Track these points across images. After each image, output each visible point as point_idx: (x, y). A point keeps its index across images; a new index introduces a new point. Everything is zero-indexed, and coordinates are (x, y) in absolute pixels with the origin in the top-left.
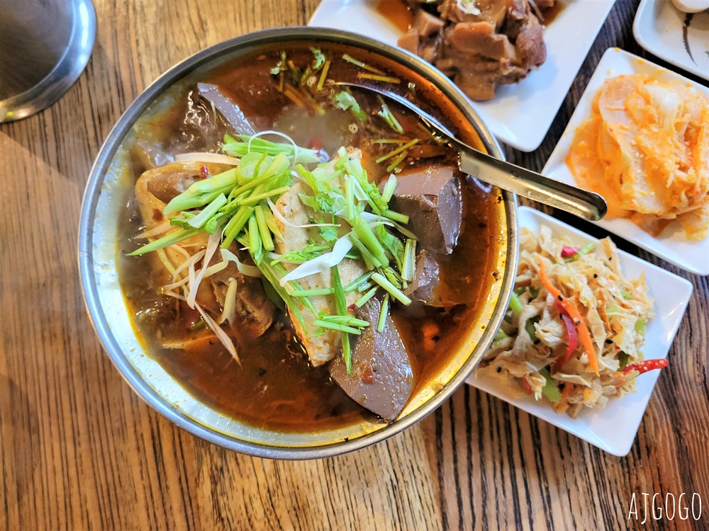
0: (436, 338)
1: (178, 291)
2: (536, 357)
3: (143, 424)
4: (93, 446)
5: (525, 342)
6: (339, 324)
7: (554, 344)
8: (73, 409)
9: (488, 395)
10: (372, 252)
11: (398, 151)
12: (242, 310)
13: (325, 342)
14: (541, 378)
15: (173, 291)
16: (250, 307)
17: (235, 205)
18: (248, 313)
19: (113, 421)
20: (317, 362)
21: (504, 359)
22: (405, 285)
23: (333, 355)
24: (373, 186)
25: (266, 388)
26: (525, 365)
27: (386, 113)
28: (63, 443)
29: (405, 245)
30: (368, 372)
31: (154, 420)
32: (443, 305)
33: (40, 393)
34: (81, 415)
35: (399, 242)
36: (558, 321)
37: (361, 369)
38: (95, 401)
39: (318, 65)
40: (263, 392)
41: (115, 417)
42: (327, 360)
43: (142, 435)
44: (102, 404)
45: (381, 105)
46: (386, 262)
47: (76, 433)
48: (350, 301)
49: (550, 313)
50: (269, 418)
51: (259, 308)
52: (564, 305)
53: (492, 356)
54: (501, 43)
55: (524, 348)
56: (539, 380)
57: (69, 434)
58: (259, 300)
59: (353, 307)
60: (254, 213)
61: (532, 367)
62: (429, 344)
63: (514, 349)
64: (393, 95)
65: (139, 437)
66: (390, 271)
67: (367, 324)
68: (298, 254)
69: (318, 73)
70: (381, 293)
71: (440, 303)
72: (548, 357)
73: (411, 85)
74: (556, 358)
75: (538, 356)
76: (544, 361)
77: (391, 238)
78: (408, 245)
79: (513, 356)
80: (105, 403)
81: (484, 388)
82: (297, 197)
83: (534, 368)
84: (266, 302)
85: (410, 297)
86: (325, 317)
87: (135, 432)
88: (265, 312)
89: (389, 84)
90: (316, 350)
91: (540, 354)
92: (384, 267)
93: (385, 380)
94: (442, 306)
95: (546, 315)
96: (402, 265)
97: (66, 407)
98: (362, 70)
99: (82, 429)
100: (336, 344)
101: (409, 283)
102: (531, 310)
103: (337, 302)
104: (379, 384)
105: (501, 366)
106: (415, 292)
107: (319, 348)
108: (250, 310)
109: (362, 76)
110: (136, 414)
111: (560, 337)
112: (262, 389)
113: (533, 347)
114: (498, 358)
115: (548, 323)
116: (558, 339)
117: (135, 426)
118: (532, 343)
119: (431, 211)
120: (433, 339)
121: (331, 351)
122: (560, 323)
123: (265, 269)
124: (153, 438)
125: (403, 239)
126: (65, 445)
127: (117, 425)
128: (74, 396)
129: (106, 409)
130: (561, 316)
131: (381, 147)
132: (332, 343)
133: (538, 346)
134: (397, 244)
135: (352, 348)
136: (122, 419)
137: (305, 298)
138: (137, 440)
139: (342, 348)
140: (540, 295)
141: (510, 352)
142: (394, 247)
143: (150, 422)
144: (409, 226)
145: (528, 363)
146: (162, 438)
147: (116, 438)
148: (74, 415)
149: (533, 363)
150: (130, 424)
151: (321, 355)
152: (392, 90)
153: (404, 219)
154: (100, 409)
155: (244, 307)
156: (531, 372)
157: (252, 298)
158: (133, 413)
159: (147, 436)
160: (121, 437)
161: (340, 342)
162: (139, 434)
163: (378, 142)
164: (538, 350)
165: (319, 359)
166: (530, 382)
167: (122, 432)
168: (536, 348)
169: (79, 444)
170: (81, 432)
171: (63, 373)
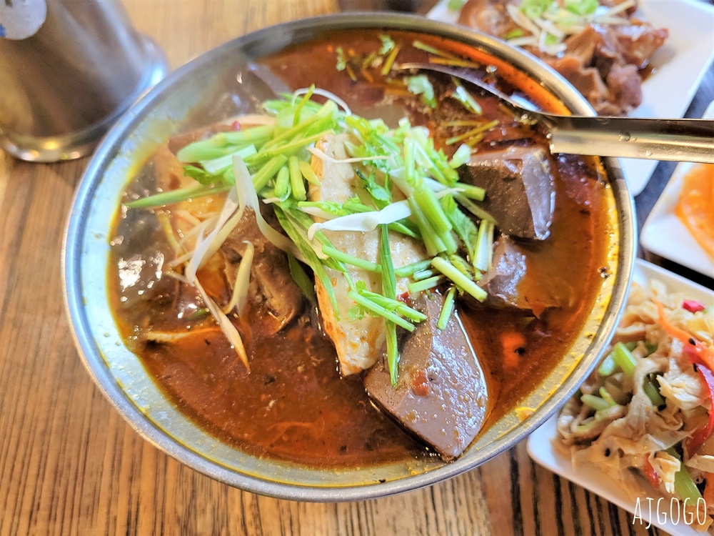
0: (521, 351)
1: (180, 270)
2: (663, 430)
3: (119, 504)
4: (51, 527)
5: (644, 406)
6: (385, 307)
7: (690, 406)
8: (40, 475)
9: (587, 493)
10: (436, 228)
11: (474, 131)
12: (257, 294)
13: (363, 339)
14: (673, 461)
15: (175, 270)
16: (268, 289)
17: (266, 155)
18: (264, 299)
19: (84, 493)
20: (349, 368)
21: (616, 434)
22: (478, 276)
23: (372, 362)
24: (440, 155)
25: (271, 404)
26: (647, 439)
27: (462, 95)
28: (16, 518)
29: (478, 226)
30: (421, 379)
31: (134, 501)
32: (531, 305)
33: (7, 450)
34: (47, 483)
35: (471, 225)
36: (691, 375)
37: (411, 375)
38: (69, 466)
39: (385, 50)
40: (268, 409)
41: (88, 489)
42: (364, 367)
43: (115, 519)
44: (77, 470)
45: (456, 87)
46: (453, 246)
47: (35, 508)
48: (402, 289)
49: (678, 364)
50: (272, 446)
51: (279, 290)
52: (698, 350)
53: (596, 433)
54: (590, 77)
55: (644, 414)
56: (670, 462)
57: (27, 507)
58: (281, 280)
59: (405, 296)
60: (287, 164)
61: (657, 444)
62: (511, 358)
63: (629, 416)
64: (469, 78)
65: (111, 521)
66: (458, 259)
67: (424, 317)
68: (336, 206)
69: (385, 58)
70: (445, 284)
71: (527, 303)
72: (679, 430)
73: (491, 69)
74: (692, 431)
75: (665, 426)
76: (673, 434)
77: (460, 216)
78: (483, 227)
79: (628, 425)
80: (80, 470)
81: (582, 482)
82: (342, 146)
83: (661, 445)
84: (290, 285)
85: (484, 288)
86: (364, 291)
87: (108, 513)
88: (288, 296)
89: (464, 68)
90: (349, 348)
91: (668, 424)
92: (450, 253)
93: (445, 394)
94: (529, 308)
95: (673, 366)
96: (474, 252)
97: (33, 471)
98: (434, 55)
99: (44, 503)
100: (378, 346)
101: (483, 273)
102: (650, 365)
103: (384, 281)
104: (436, 398)
105: (609, 446)
106: (492, 282)
107: (354, 346)
108: (267, 294)
109: (434, 61)
110: (114, 489)
111: (697, 397)
112: (267, 404)
113: (657, 414)
114: (605, 434)
115: (677, 377)
116: (694, 399)
117: (109, 505)
118: (655, 408)
119: (515, 178)
120: (515, 352)
121: (371, 355)
122: (695, 377)
123: (293, 231)
124: (128, 524)
125: (476, 221)
126: (19, 521)
127: (87, 501)
128: (47, 457)
129: (80, 479)
130: (695, 367)
131: (455, 129)
132: (372, 344)
133: (664, 413)
134: (468, 225)
135: (400, 349)
136: (95, 494)
137: (340, 263)
138: (108, 524)
139: (386, 352)
140: (660, 349)
141: (622, 421)
142: (464, 229)
143: (130, 503)
144: (485, 203)
145: (650, 437)
146: (139, 526)
147: (82, 518)
148: (39, 482)
149: (659, 437)
150: (103, 501)
151: (356, 357)
152: (467, 73)
153: (479, 192)
154: (72, 477)
155: (259, 290)
156: (658, 450)
157: (271, 275)
158: (111, 487)
159: (122, 520)
160: (89, 518)
161: (385, 343)
162: (112, 516)
163: (450, 124)
164: (664, 419)
165: (353, 363)
166: (656, 468)
167: (91, 511)
168: (661, 416)
169: (36, 521)
170: (41, 506)
171: (40, 427)
